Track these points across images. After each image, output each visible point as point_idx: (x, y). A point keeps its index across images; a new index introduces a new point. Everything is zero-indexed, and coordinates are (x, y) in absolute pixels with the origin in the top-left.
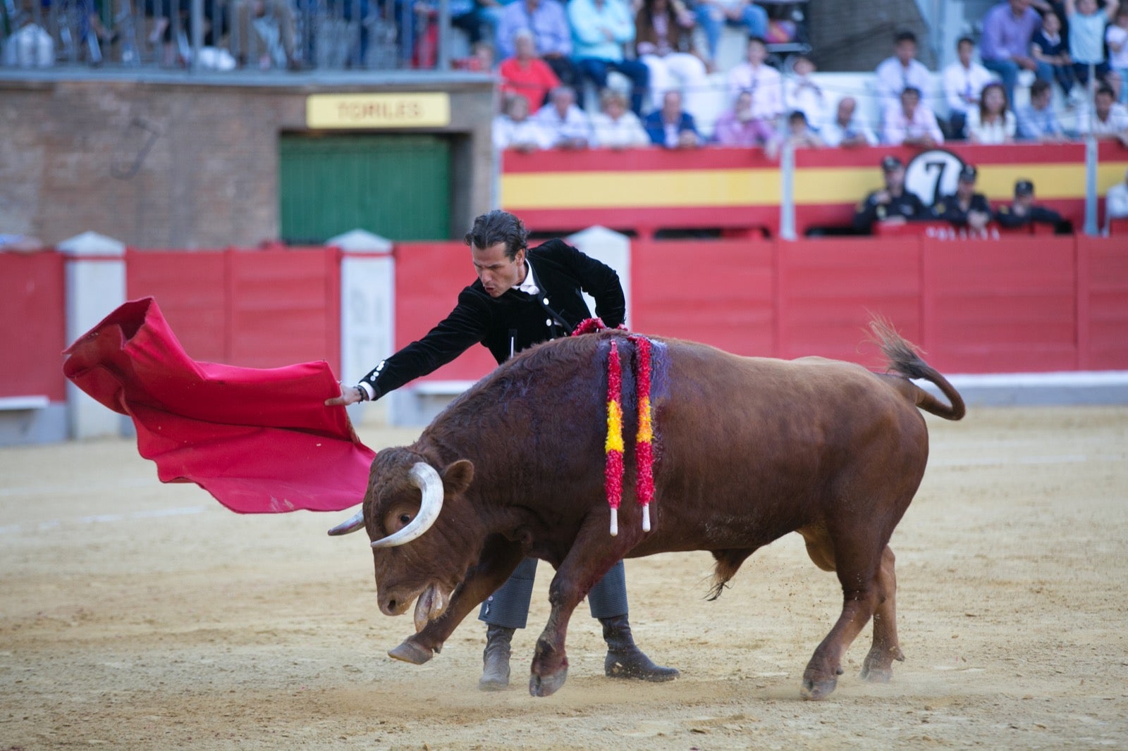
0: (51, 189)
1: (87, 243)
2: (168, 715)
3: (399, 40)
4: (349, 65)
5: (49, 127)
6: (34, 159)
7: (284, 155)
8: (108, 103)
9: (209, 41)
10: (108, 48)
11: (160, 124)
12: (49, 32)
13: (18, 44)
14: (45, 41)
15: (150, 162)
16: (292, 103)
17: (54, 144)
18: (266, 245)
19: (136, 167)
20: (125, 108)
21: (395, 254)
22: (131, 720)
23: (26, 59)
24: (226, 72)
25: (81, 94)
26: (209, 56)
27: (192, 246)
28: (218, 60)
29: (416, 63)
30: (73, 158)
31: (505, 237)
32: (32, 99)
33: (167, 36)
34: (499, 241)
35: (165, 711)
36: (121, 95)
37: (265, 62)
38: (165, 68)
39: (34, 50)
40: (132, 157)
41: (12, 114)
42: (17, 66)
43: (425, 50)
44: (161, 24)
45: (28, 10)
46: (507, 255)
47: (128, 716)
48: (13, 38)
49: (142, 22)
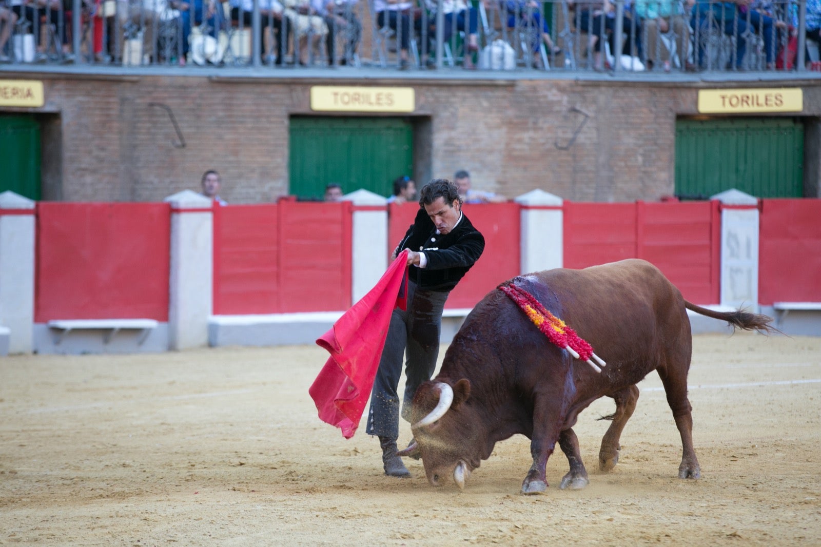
0: (512, 158)
1: (536, 197)
2: (604, 540)
3: (767, 49)
4: (729, 67)
5: (511, 113)
6: (500, 135)
7: (679, 133)
8: (553, 95)
9: (627, 51)
10: (553, 57)
11: (590, 111)
12: (512, 46)
13: (490, 53)
14: (509, 51)
15: (581, 138)
16: (687, 95)
17: (514, 125)
18: (664, 199)
19: (572, 141)
20: (565, 99)
21: (760, 207)
22: (578, 543)
23: (496, 65)
24: (639, 72)
25: (534, 89)
26: (626, 61)
27: (611, 200)
28: (632, 64)
29: (779, 66)
30: (526, 136)
31: (440, 193)
32: (499, 93)
33: (598, 47)
34: (439, 196)
35: (601, 537)
36: (562, 90)
37: (667, 66)
38: (596, 70)
39: (502, 58)
40: (570, 135)
41: (485, 104)
42: (490, 70)
43: (787, 57)
44: (593, 39)
45: (499, 29)
46: (446, 204)
47: (576, 540)
48: (487, 49)
49: (579, 36)
